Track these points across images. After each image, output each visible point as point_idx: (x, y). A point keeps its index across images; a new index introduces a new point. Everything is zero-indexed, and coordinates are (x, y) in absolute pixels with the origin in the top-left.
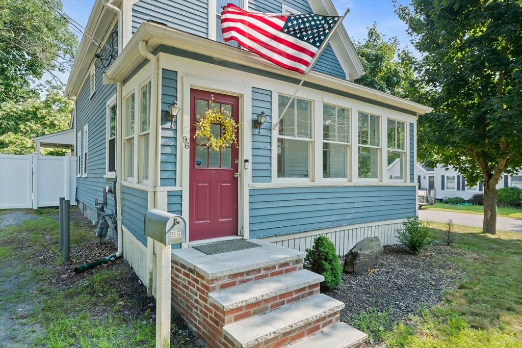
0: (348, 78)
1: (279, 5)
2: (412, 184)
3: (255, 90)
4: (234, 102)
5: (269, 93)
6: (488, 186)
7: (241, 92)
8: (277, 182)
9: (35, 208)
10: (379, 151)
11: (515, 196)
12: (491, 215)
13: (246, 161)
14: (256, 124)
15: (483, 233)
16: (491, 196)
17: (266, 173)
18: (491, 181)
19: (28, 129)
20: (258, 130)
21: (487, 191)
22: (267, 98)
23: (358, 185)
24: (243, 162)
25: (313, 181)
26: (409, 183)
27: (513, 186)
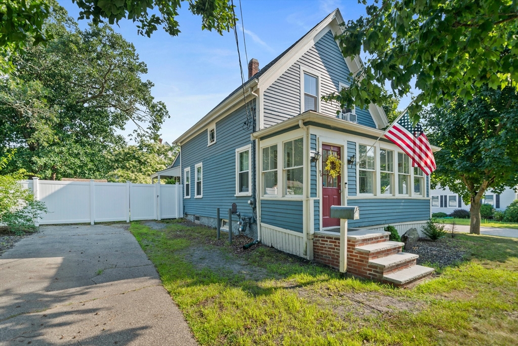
0: (377, 127)
1: (337, 82)
2: (428, 198)
3: (349, 143)
4: (339, 150)
5: (354, 144)
6: (474, 201)
7: (343, 144)
8: (360, 196)
9: (159, 219)
10: (408, 177)
11: (488, 211)
12: (477, 221)
13: (346, 183)
14: (349, 162)
15: (471, 233)
16: (476, 208)
17: (354, 191)
18: (476, 197)
19: (131, 165)
20: (351, 166)
21: (473, 204)
22: (354, 147)
23: (399, 198)
24: (344, 184)
25: (375, 195)
26: (426, 198)
27: (486, 203)
